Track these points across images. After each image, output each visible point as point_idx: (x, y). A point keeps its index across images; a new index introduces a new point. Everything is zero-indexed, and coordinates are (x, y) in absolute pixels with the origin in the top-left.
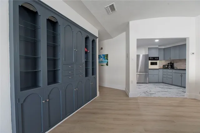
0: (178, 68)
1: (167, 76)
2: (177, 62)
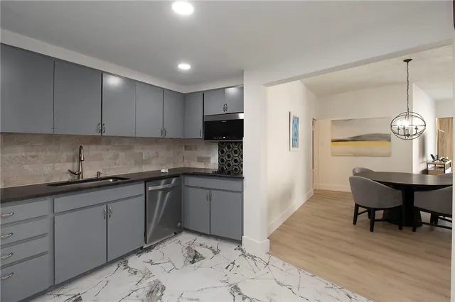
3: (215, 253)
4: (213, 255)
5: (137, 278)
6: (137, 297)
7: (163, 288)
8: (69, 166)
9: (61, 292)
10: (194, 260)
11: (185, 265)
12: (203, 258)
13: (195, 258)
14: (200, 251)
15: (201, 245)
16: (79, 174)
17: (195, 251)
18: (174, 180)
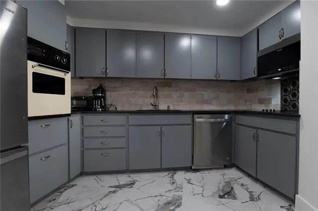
0: (119, 109)
1: (103, 140)
2: (114, 89)
3: (252, 199)
4: (248, 199)
5: (170, 187)
6: (159, 201)
7: (179, 206)
8: (152, 101)
9: (131, 176)
10: (224, 195)
11: (213, 196)
12: (235, 198)
13: (227, 193)
14: (238, 190)
15: (242, 185)
16: (156, 106)
17: (232, 188)
18: (226, 117)
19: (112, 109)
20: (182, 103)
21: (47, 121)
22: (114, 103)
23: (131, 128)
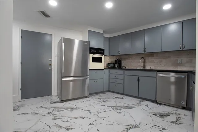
0: (127, 68)
1: (116, 80)
2: (125, 59)
19: (124, 68)
20: (160, 66)
21: (97, 71)
22: (125, 66)
23: (125, 76)
